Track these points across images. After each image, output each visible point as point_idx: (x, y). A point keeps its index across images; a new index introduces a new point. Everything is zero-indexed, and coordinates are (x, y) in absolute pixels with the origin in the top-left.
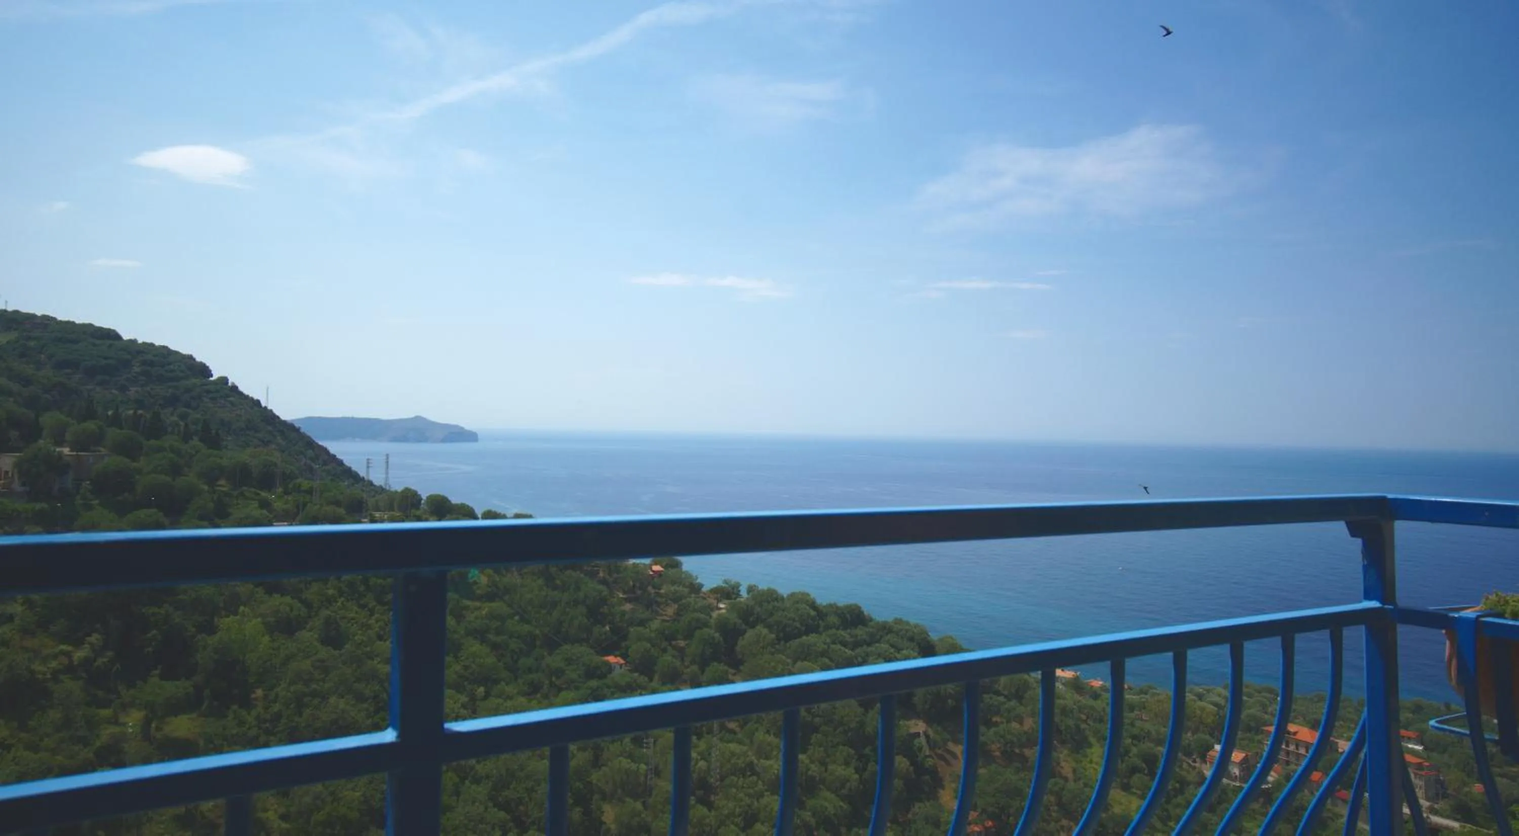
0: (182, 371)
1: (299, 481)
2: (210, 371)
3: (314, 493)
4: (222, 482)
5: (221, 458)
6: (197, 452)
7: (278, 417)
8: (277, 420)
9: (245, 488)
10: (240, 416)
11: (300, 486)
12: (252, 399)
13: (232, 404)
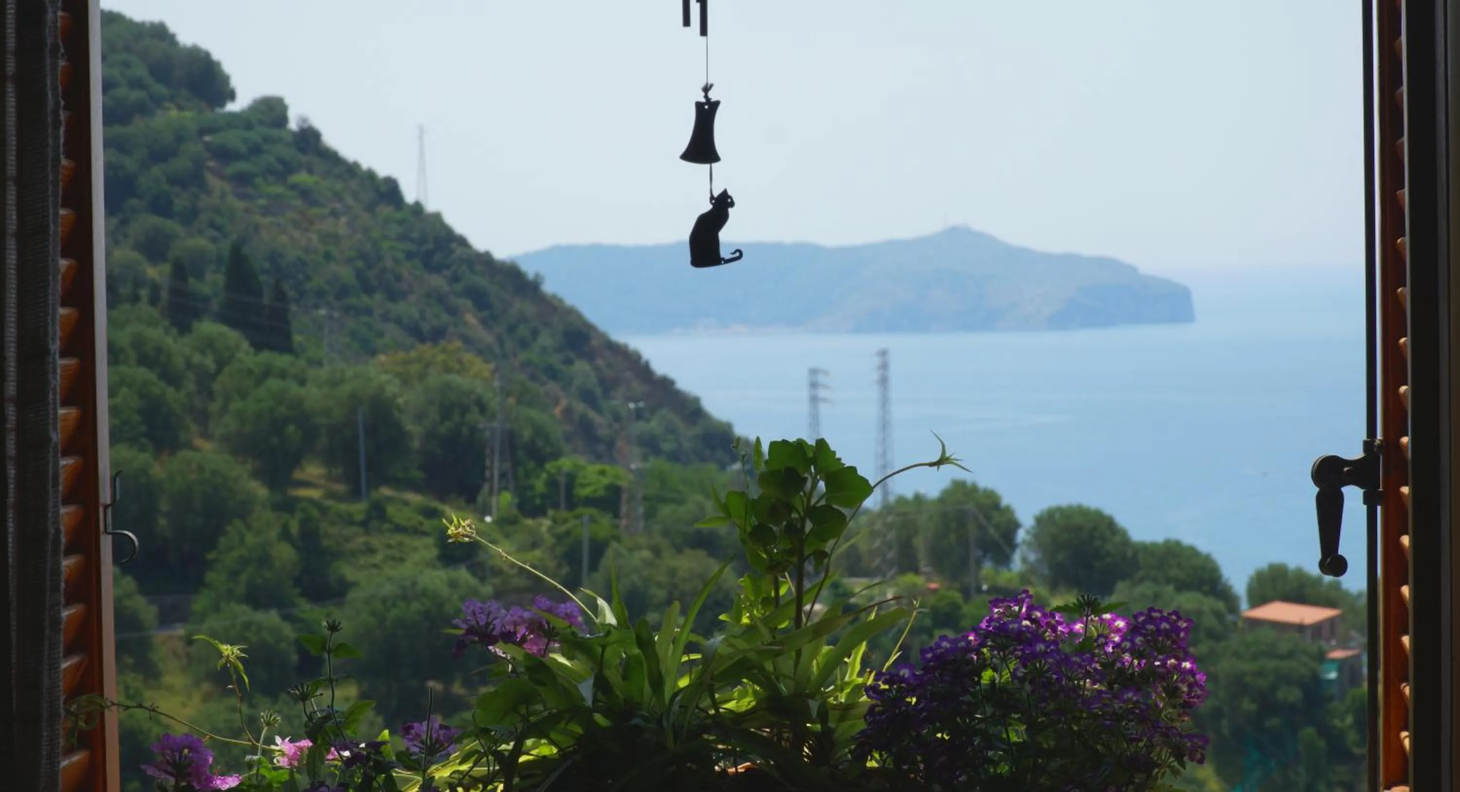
0: (136, 84)
1: (566, 463)
2: (226, 79)
3: (624, 509)
4: (313, 470)
5: (302, 382)
6: (221, 364)
7: (462, 242)
8: (459, 251)
9: (386, 491)
10: (335, 238)
11: (571, 479)
12: (370, 175)
13: (305, 194)
